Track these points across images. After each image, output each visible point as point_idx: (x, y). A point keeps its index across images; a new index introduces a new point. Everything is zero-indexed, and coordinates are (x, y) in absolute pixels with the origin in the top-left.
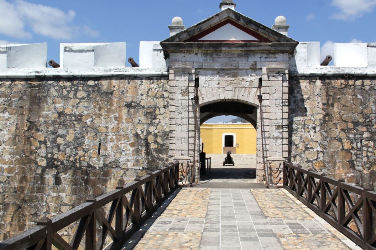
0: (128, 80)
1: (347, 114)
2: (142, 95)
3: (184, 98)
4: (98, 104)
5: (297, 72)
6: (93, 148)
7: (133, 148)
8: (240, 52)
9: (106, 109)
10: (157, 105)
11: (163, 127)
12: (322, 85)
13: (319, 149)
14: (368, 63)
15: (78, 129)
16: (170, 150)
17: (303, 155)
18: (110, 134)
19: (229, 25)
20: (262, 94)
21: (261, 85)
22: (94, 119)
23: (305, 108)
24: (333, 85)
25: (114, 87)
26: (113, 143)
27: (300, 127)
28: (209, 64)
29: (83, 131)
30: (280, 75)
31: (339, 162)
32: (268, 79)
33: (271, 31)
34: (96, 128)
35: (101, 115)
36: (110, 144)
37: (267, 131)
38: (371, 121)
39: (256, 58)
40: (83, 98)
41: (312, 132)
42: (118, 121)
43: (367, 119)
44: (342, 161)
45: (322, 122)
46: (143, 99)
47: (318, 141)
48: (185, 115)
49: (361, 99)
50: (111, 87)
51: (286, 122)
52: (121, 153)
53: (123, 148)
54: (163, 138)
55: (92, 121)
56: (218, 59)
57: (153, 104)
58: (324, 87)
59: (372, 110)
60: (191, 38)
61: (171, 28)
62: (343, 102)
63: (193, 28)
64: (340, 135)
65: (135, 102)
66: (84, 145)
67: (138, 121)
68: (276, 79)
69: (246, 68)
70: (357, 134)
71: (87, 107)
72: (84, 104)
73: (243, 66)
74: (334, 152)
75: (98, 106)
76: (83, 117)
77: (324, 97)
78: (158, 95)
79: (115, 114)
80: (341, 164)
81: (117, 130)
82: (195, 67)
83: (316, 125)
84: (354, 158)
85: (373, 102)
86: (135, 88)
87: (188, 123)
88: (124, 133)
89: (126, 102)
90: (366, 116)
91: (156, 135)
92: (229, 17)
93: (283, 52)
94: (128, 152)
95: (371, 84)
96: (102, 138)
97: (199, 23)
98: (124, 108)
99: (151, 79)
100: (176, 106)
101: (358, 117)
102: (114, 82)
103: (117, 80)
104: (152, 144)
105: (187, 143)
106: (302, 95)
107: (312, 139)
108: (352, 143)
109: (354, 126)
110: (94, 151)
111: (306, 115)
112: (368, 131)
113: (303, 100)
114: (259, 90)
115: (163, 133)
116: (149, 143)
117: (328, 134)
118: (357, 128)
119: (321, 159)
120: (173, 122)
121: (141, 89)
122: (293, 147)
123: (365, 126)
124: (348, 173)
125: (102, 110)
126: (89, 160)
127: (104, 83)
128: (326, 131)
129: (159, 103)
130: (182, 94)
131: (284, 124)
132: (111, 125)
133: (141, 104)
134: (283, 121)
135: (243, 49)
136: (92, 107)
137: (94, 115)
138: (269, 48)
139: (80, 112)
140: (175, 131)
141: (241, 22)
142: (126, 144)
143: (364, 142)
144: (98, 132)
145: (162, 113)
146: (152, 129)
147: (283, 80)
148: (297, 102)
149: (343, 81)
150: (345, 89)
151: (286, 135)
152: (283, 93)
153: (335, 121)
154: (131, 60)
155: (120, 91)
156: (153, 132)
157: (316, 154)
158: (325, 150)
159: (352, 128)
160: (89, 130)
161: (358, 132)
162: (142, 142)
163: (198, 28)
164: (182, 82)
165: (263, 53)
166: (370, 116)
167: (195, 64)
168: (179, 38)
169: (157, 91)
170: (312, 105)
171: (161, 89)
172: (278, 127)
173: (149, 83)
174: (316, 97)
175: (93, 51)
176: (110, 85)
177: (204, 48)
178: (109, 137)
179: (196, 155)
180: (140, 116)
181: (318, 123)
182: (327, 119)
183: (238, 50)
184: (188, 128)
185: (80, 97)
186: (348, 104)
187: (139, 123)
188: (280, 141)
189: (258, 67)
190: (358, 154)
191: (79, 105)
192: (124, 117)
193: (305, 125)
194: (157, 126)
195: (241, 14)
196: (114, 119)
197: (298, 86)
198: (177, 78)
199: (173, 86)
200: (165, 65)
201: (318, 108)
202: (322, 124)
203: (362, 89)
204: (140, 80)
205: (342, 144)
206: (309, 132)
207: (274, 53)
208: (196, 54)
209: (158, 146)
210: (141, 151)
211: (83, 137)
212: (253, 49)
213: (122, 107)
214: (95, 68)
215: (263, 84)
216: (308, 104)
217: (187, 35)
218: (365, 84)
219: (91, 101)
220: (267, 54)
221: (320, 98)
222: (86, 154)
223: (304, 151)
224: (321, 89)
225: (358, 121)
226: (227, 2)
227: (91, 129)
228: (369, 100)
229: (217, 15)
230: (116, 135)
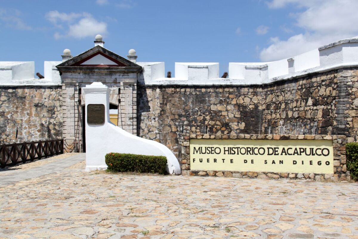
0: (36, 89)
1: (175, 110)
2: (45, 99)
3: (71, 101)
4: (15, 105)
5: (144, 83)
6: (12, 134)
7: (40, 133)
8: (107, 72)
9: (21, 108)
10: (56, 105)
11: (59, 119)
12: (160, 91)
13: (157, 132)
14: (189, 78)
15: (2, 121)
16: (64, 134)
17: (147, 136)
18: (24, 124)
19: (99, 55)
20: (120, 98)
21: (120, 92)
22: (13, 115)
23: (149, 107)
24: (167, 92)
25: (27, 93)
26: (26, 130)
27: (146, 118)
28: (87, 80)
29: (6, 123)
30: (131, 87)
31: (169, 139)
32: (123, 89)
33: (125, 60)
34: (14, 121)
35: (18, 112)
36: (24, 131)
37: (124, 121)
38: (189, 114)
39: (117, 76)
40: (5, 101)
41: (153, 121)
42: (29, 115)
43: (187, 113)
44: (170, 139)
45: (159, 115)
46: (46, 101)
47: (156, 127)
48: (72, 111)
49: (184, 101)
50: (24, 93)
51: (135, 115)
52: (31, 136)
53: (33, 133)
54: (59, 126)
55: (11, 116)
56: (93, 77)
57: (52, 104)
58: (161, 93)
59: (190, 107)
60: (75, 63)
61: (64, 57)
62: (173, 102)
63: (76, 58)
64: (170, 123)
65: (41, 104)
66: (6, 132)
67: (43, 116)
68: (129, 89)
69: (110, 82)
70: (181, 122)
71: (8, 107)
72: (6, 105)
73: (109, 81)
74: (166, 133)
75: (15, 106)
76: (5, 113)
77: (161, 99)
78: (56, 99)
79: (27, 111)
80: (170, 140)
81: (29, 121)
82: (78, 82)
83: (156, 117)
84: (178, 137)
85: (191, 102)
86: (41, 94)
87: (75, 116)
88: (33, 123)
89: (35, 103)
90: (186, 111)
91: (55, 125)
92: (99, 50)
93: (133, 72)
94: (36, 136)
95: (190, 91)
96: (19, 127)
97: (80, 54)
98: (33, 107)
99: (51, 89)
100: (67, 106)
101: (181, 112)
102: (27, 90)
103: (28, 89)
104: (52, 130)
105: (74, 129)
106: (147, 98)
107: (153, 125)
108: (177, 127)
109: (179, 117)
110: (13, 135)
111: (149, 111)
112: (187, 120)
113: (148, 102)
114: (118, 95)
115: (59, 123)
116: (50, 130)
117: (163, 123)
118: (181, 118)
119: (158, 138)
120: (65, 116)
121: (44, 95)
122: (141, 131)
123: (185, 117)
124: (174, 146)
125: (18, 109)
126: (10, 141)
127: (20, 91)
128: (162, 121)
129: (57, 104)
130: (71, 98)
131: (134, 116)
132: (25, 118)
133: (45, 104)
134: (133, 115)
135: (108, 71)
136: (12, 106)
137: (13, 112)
138: (124, 70)
139: (3, 110)
140: (66, 122)
141: (107, 54)
142: (35, 131)
143: (185, 127)
144: (16, 123)
145: (58, 110)
146: (52, 121)
147: (133, 90)
148: (144, 102)
149: (173, 89)
150: (174, 94)
151: (135, 123)
152: (133, 97)
153: (167, 114)
154: (38, 74)
155: (30, 96)
156: (53, 123)
157: (155, 135)
158: (160, 132)
159: (178, 118)
160: (10, 122)
161: (181, 121)
162: (46, 129)
163: (80, 57)
164: (70, 91)
165: (121, 73)
166: (189, 111)
167: (78, 80)
168: (67, 63)
169: (56, 96)
170: (154, 104)
171: (58, 95)
172: (130, 119)
173: (50, 91)
174: (156, 99)
175: (11, 69)
176: (23, 92)
177: (83, 70)
178: (24, 126)
179: (80, 136)
180: (44, 113)
181: (157, 115)
182: (162, 113)
183: (105, 71)
184: (75, 120)
185: (3, 100)
186: (176, 104)
187: (43, 117)
188: (131, 127)
189: (117, 82)
190: (180, 135)
191: (2, 106)
192: (34, 113)
193: (148, 117)
194: (55, 119)
195: (106, 49)
196: (26, 115)
197: (145, 93)
198: (67, 88)
199: (64, 94)
200: (61, 79)
201: (157, 106)
202: (159, 116)
203: (185, 94)
204: (44, 89)
205: (171, 128)
206: (151, 121)
207: (127, 73)
208: (79, 73)
209: (56, 132)
210: (45, 135)
211: (6, 126)
212: (114, 70)
213: (32, 107)
214: (13, 81)
215: (121, 92)
216: (151, 104)
217: (73, 62)
218: (187, 91)
219: (10, 103)
220: (124, 73)
221: (159, 100)
222: (8, 137)
223: (148, 133)
224: (159, 94)
225: (182, 114)
226: (98, 41)
227: (11, 121)
228: (189, 101)
229: (91, 49)
230: (28, 125)
